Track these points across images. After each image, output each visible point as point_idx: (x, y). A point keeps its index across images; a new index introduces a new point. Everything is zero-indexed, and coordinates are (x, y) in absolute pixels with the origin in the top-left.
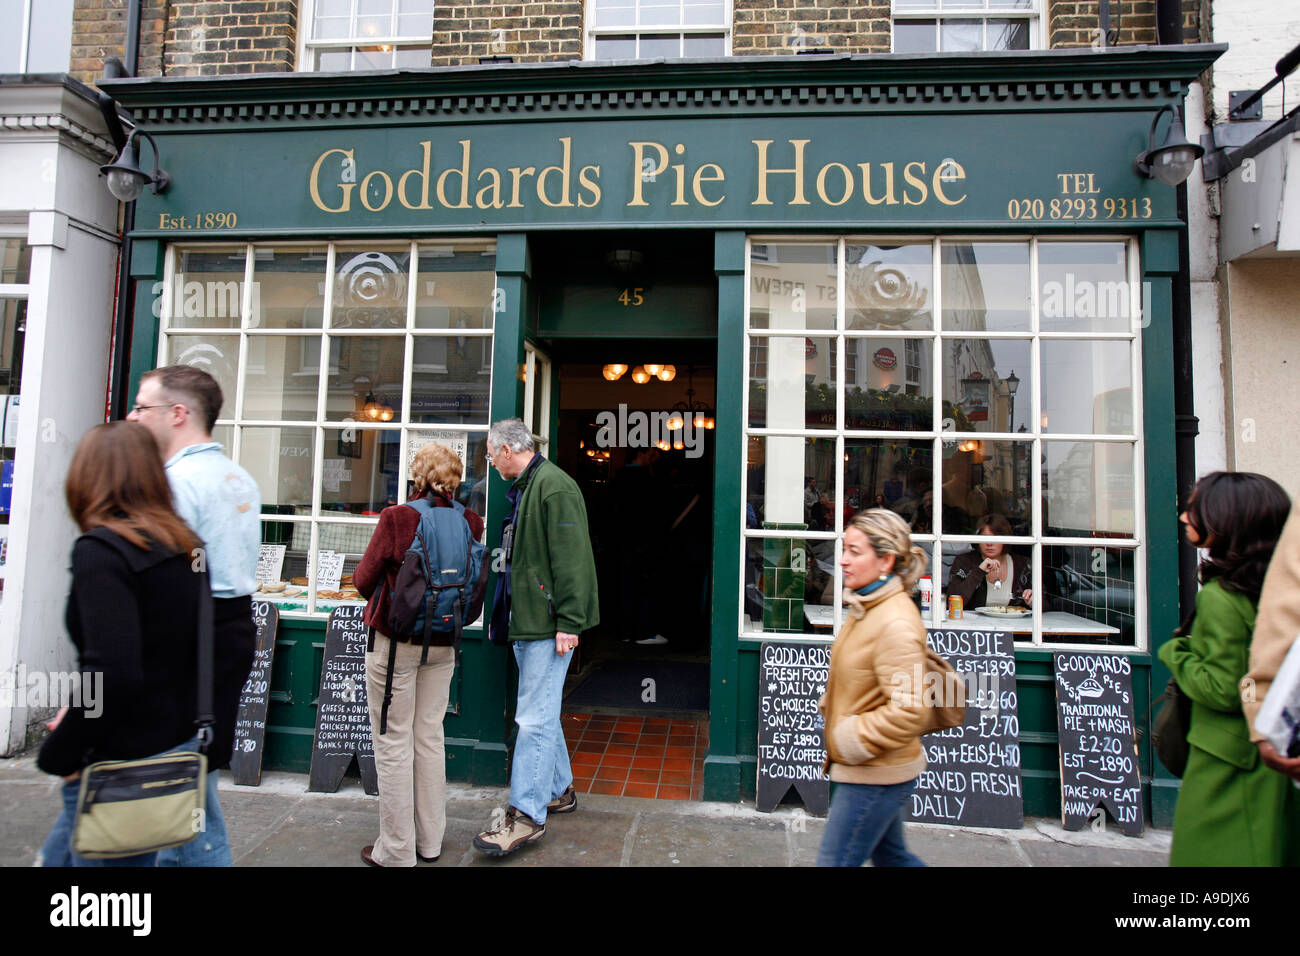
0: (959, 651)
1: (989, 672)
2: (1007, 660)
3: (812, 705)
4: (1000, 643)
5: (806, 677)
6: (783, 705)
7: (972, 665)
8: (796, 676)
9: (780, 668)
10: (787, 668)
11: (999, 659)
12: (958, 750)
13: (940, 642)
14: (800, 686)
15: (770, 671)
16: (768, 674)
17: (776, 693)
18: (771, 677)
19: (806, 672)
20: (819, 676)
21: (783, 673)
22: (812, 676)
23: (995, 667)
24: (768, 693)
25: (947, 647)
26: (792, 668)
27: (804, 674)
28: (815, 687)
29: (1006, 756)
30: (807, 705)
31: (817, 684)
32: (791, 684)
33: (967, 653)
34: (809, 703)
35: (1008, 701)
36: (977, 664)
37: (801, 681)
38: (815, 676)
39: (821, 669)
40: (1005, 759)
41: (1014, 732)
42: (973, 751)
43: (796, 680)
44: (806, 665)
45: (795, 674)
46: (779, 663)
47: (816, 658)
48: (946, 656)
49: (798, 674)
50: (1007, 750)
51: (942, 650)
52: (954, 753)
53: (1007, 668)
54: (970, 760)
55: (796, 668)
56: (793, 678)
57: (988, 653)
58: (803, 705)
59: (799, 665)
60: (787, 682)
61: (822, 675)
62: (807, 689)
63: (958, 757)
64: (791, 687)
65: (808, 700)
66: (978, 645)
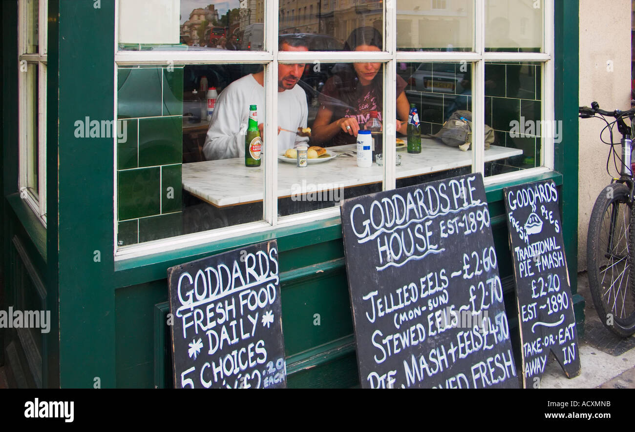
0: (440, 211)
1: (470, 229)
2: (481, 208)
3: (259, 351)
4: (474, 189)
5: (246, 306)
6: (216, 371)
7: (454, 224)
8: (230, 312)
9: (203, 307)
10: (215, 302)
11: (474, 209)
12: (456, 344)
13: (421, 203)
14: (238, 326)
15: (189, 320)
16: (185, 326)
17: (203, 355)
18: (191, 330)
19: (245, 297)
20: (263, 299)
21: (210, 315)
22: (253, 301)
23: (473, 220)
24: (190, 362)
25: (428, 208)
26: (222, 300)
27: (242, 303)
28: (260, 318)
29: (497, 330)
30: (251, 354)
31: (261, 311)
32: (224, 329)
33: (447, 211)
34: (253, 349)
35: (489, 259)
36: (458, 222)
37: (239, 316)
38: (258, 299)
39: (264, 285)
40: (497, 334)
41: (499, 297)
42: (469, 338)
43: (231, 319)
44: (244, 287)
45: (228, 308)
46: (202, 300)
47: (257, 270)
48: (428, 220)
49: (233, 307)
50: (497, 322)
51: (424, 214)
52: (452, 351)
53: (483, 218)
54: (468, 351)
55: (228, 297)
56: (226, 317)
57: (466, 206)
58: (245, 357)
59: (233, 290)
60: (218, 328)
61: (268, 294)
62: (248, 327)
63: (457, 352)
64: (225, 335)
65: (251, 346)
66: (455, 197)
